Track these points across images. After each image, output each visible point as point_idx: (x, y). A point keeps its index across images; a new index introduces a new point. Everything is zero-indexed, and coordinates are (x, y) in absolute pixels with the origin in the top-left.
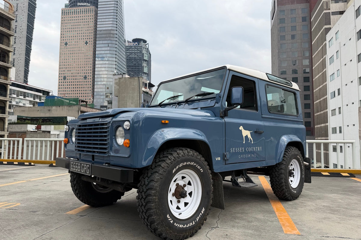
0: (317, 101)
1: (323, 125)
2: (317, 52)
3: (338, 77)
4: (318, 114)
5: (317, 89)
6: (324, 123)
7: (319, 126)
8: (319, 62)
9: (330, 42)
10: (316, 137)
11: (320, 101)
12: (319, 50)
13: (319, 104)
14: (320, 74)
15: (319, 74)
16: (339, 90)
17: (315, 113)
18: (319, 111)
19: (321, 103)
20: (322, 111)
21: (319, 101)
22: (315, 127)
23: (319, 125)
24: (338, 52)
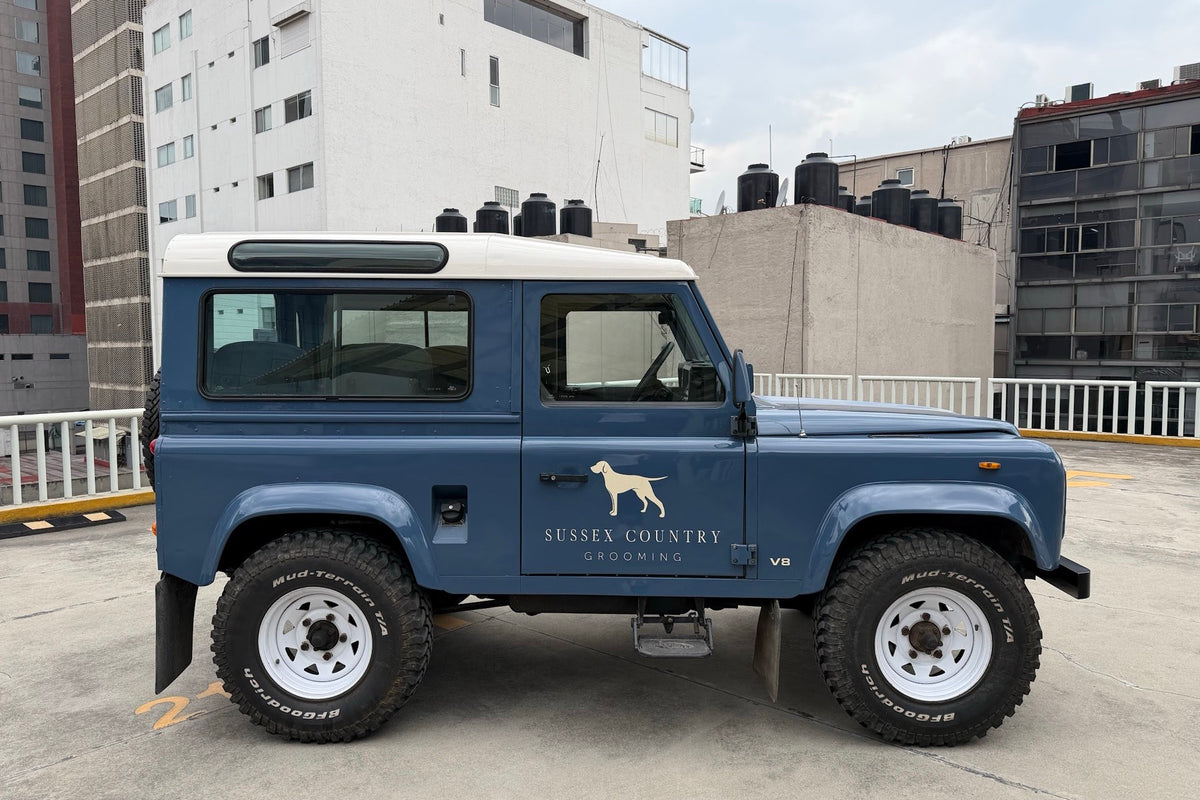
0: (95, 221)
1: (117, 302)
2: (92, 48)
3: (186, 158)
4: (99, 262)
5: (93, 179)
6: (123, 297)
7: (100, 304)
8: (103, 86)
9: (158, 36)
10: (91, 340)
11: (106, 222)
12: (102, 42)
13: (102, 232)
14: (107, 129)
15: (100, 127)
16: (190, 200)
17: (86, 260)
18: (104, 253)
19: (110, 229)
20: (115, 255)
21: (102, 219)
22: (87, 306)
23: (103, 299)
24: (186, 81)
